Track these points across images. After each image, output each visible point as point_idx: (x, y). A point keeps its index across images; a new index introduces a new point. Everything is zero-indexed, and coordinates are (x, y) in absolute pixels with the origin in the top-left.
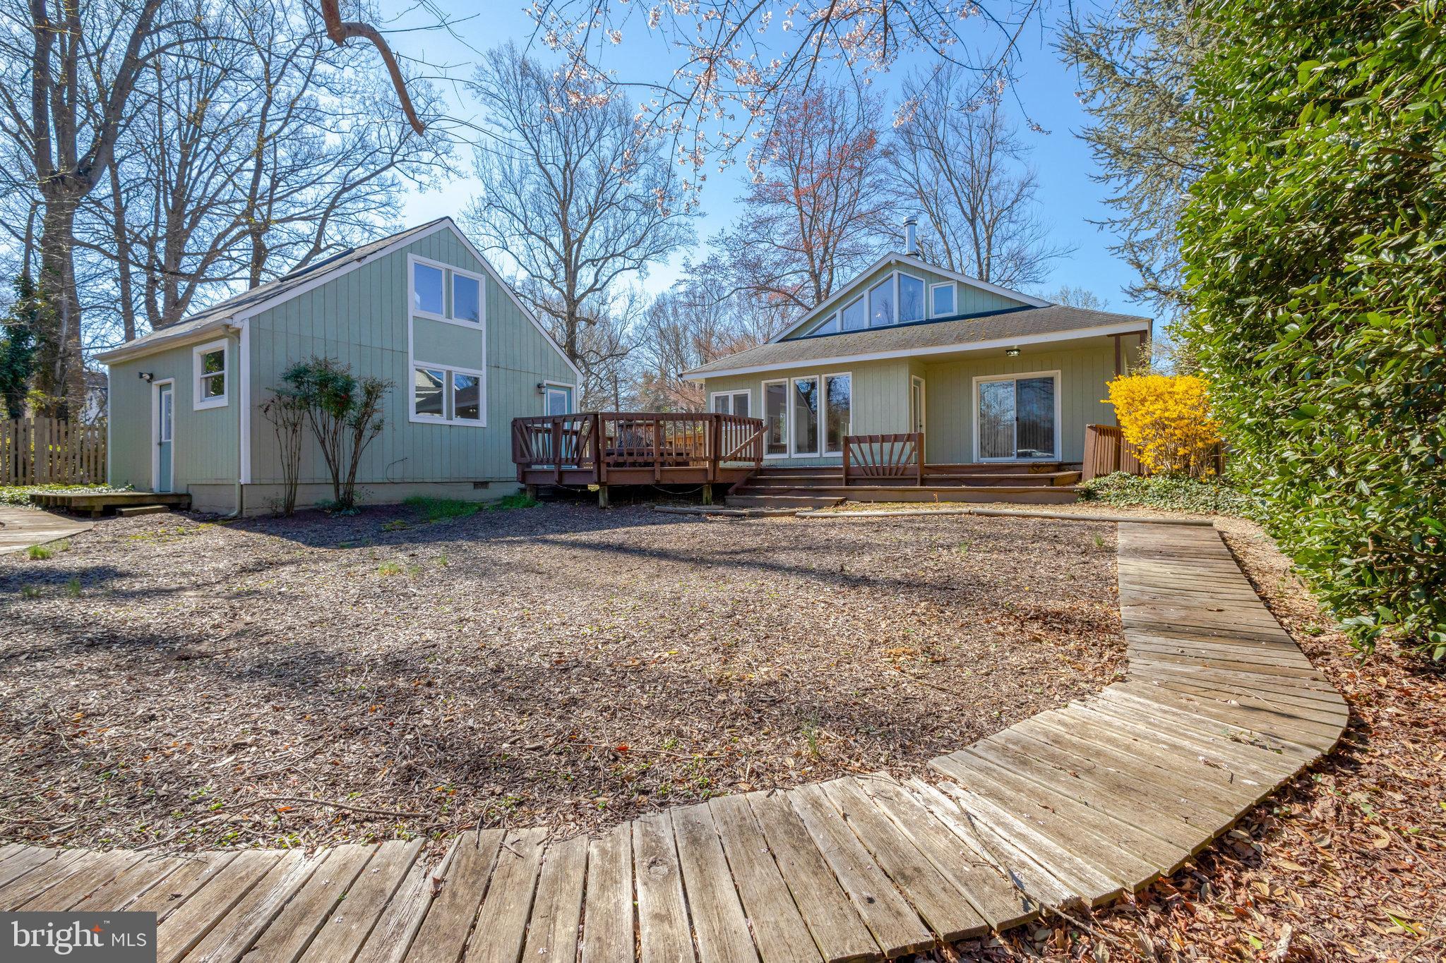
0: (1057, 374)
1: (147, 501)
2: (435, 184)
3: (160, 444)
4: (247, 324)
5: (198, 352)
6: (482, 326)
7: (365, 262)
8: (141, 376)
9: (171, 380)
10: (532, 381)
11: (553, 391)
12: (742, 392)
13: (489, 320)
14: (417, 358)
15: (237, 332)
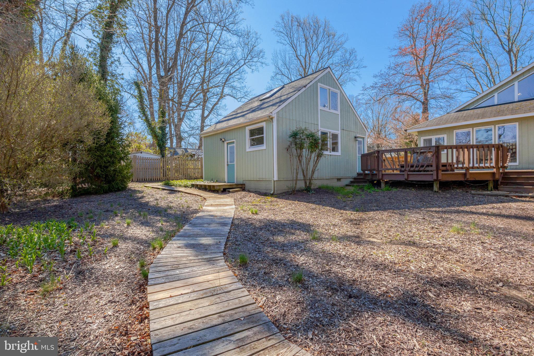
1: (234, 187)
2: (257, 70)
3: (228, 165)
4: (275, 115)
5: (248, 129)
6: (339, 112)
7: (307, 87)
8: (221, 140)
9: (234, 140)
10: (353, 135)
11: (359, 139)
12: (441, 136)
13: (341, 110)
14: (321, 127)
15: (272, 119)
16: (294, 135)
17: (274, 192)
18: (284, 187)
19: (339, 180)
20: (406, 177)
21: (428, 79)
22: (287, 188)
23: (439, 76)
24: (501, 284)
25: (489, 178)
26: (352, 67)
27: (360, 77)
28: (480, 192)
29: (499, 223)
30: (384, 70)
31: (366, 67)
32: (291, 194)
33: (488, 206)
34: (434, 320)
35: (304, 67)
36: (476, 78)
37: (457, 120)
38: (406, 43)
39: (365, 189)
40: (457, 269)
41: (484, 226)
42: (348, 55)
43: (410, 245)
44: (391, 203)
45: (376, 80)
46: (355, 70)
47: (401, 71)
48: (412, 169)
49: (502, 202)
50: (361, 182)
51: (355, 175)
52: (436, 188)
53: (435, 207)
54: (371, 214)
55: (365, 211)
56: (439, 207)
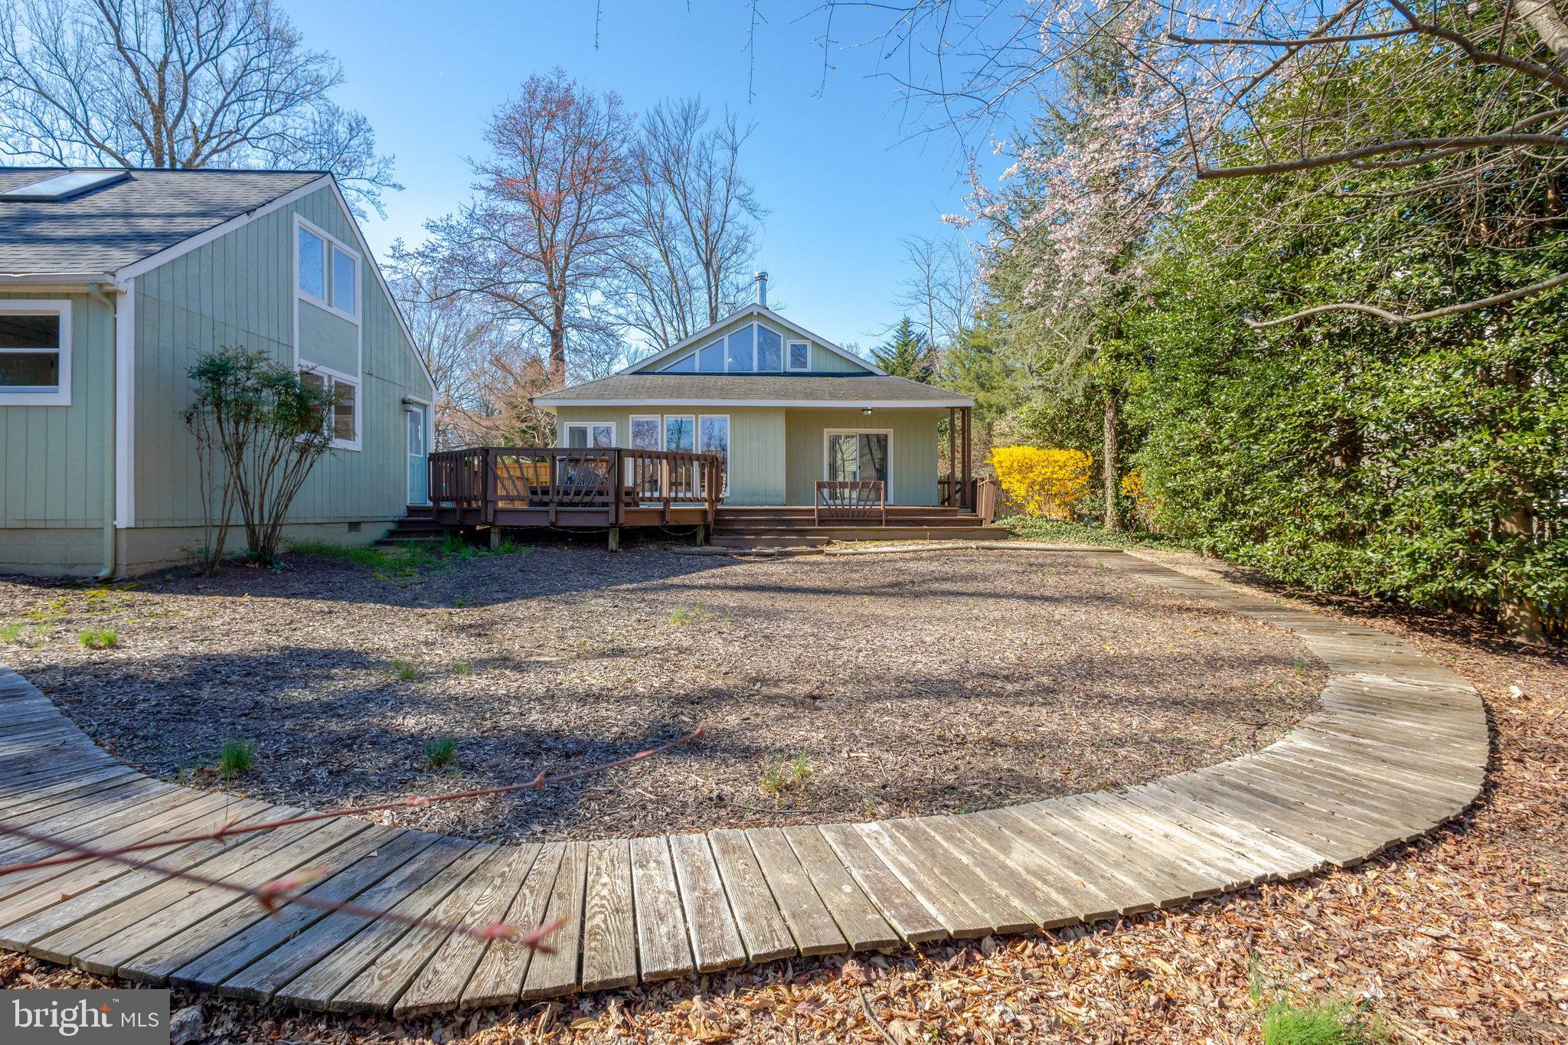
0: (890, 432)
4: (130, 288)
6: (357, 319)
7: (256, 215)
10: (398, 394)
11: (415, 409)
12: (602, 425)
13: (364, 313)
14: (301, 355)
15: (112, 296)
16: (215, 372)
17: (114, 572)
18: (168, 550)
19: (354, 526)
20: (552, 518)
21: (563, 276)
22: (184, 555)
23: (586, 275)
24: (758, 685)
25: (697, 520)
26: (355, 173)
27: (381, 212)
28: (686, 549)
29: (730, 600)
30: (459, 219)
31: (401, 188)
32: (199, 575)
33: (706, 573)
34: (705, 747)
35: (155, 100)
36: (653, 300)
37: (635, 392)
38: (512, 164)
39: (445, 550)
40: (702, 678)
41: (712, 606)
42: (342, 131)
43: (615, 655)
44: (534, 583)
45: (434, 238)
46: (365, 185)
47: (501, 235)
48: (566, 499)
49: (722, 566)
50: (427, 533)
51: (400, 512)
52: (613, 543)
53: (623, 583)
54: (500, 609)
55: (482, 605)
56: (631, 582)
